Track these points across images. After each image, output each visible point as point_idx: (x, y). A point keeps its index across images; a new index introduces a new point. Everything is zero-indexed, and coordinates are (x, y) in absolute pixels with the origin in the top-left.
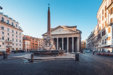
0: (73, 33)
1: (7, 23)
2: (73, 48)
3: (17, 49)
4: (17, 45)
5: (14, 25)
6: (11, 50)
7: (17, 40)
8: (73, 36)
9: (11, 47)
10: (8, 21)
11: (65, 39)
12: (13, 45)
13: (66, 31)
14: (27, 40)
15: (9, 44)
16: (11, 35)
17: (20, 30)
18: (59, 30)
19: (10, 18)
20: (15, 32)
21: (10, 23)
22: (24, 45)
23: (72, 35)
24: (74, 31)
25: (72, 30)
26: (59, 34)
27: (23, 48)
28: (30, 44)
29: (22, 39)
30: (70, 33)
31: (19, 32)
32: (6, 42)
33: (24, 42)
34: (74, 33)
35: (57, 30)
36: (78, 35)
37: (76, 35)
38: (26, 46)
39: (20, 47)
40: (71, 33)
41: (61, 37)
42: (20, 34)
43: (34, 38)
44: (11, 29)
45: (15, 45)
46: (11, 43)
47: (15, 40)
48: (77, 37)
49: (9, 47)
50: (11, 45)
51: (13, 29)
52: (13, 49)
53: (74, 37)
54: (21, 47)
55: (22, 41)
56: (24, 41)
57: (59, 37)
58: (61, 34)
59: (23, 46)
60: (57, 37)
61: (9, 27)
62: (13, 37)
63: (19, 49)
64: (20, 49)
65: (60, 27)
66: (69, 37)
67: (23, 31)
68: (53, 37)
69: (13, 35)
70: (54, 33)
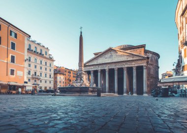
0: (134, 59)
1: (35, 52)
2: (135, 87)
3: (46, 88)
4: (46, 82)
5: (44, 53)
6: (38, 89)
7: (46, 74)
8: (134, 65)
9: (38, 85)
10: (36, 47)
11: (121, 70)
12: (41, 81)
13: (121, 56)
14: (60, 74)
15: (35, 81)
16: (38, 67)
17: (51, 59)
18: (109, 55)
19: (39, 44)
20: (43, 63)
21: (39, 51)
22: (55, 82)
23: (133, 63)
24: (136, 55)
25: (133, 55)
26: (109, 62)
27: (54, 87)
28: (64, 80)
29: (52, 72)
30: (129, 59)
31: (49, 62)
32: (33, 78)
33: (55, 78)
34: (137, 58)
35: (107, 56)
36: (145, 61)
37: (140, 62)
38: (58, 83)
39: (50, 86)
40: (132, 59)
41: (113, 67)
42: (50, 66)
43: (71, 70)
44: (39, 59)
45: (43, 82)
46: (39, 79)
47: (43, 75)
48: (142, 66)
49: (35, 84)
50: (38, 82)
51: (41, 59)
52: (41, 88)
53: (136, 65)
54: (52, 86)
55: (52, 76)
56: (56, 76)
57: (110, 67)
58: (112, 63)
59: (54, 84)
60: (107, 68)
61: (36, 57)
62: (40, 70)
63: (48, 88)
64: (50, 88)
65: (110, 50)
66: (126, 66)
67: (54, 61)
68: (99, 68)
69: (41, 68)
70: (101, 61)
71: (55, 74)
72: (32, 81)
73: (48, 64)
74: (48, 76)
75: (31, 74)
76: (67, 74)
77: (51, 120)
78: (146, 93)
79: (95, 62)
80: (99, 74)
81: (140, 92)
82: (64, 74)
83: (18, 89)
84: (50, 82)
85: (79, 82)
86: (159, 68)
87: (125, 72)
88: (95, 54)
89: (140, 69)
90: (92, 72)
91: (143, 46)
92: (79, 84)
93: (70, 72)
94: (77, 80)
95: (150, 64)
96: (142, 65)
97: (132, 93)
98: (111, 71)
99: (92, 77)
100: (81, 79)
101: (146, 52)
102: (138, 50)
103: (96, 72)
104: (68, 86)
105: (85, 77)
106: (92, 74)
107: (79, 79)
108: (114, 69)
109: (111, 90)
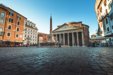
1: (29, 26)
2: (78, 42)
3: (33, 43)
4: (34, 40)
5: (33, 26)
6: (30, 44)
8: (77, 31)
9: (30, 42)
10: (29, 24)
11: (70, 34)
12: (31, 40)
13: (70, 27)
14: (41, 36)
15: (28, 40)
16: (30, 33)
18: (65, 26)
19: (31, 22)
20: (33, 31)
21: (31, 25)
26: (64, 30)
27: (38, 42)
29: (37, 35)
31: (35, 31)
32: (27, 39)
33: (38, 38)
34: (78, 28)
35: (63, 27)
36: (82, 29)
37: (79, 30)
38: (40, 41)
39: (36, 42)
41: (66, 32)
43: (46, 34)
44: (30, 29)
45: (32, 40)
46: (30, 39)
47: (32, 37)
49: (28, 42)
50: (30, 40)
51: (32, 29)
52: (31, 43)
55: (37, 37)
57: (65, 33)
58: (66, 30)
60: (64, 33)
61: (29, 28)
63: (34, 44)
64: (36, 43)
65: (65, 24)
66: (73, 32)
67: (38, 30)
68: (60, 33)
69: (31, 33)
70: (61, 29)
71: (38, 36)
72: (27, 40)
73: (35, 32)
74: (35, 37)
75: (27, 36)
76: (44, 36)
77: (36, 60)
78: (84, 45)
79: (58, 30)
80: (60, 36)
81: (81, 45)
82: (42, 37)
83: (19, 44)
84: (36, 41)
85: (50, 40)
86: (89, 32)
87: (73, 35)
88: (58, 26)
89: (80, 33)
90: (56, 35)
91: (81, 22)
92: (50, 41)
93: (45, 35)
94: (49, 39)
95: (85, 31)
96: (81, 31)
97: (77, 45)
98: (66, 35)
99: (56, 37)
100: (51, 39)
101: (82, 25)
102: (79, 24)
103: (58, 35)
104: (45, 42)
105: (53, 38)
106: (56, 36)
107: (50, 39)
108: (67, 33)
109: (66, 44)
